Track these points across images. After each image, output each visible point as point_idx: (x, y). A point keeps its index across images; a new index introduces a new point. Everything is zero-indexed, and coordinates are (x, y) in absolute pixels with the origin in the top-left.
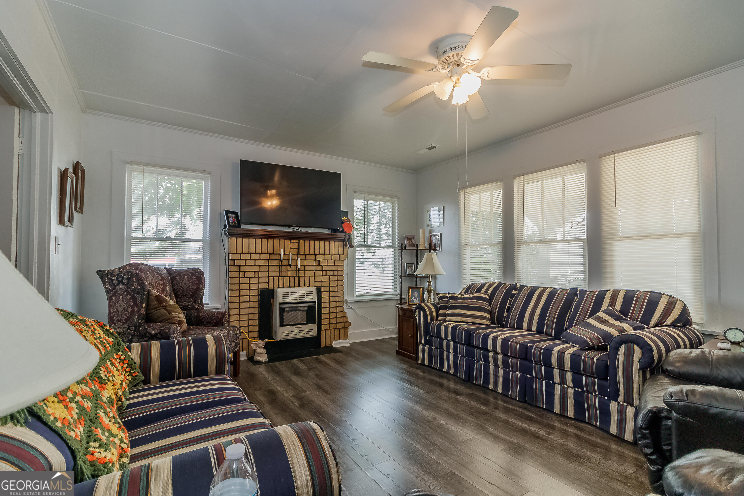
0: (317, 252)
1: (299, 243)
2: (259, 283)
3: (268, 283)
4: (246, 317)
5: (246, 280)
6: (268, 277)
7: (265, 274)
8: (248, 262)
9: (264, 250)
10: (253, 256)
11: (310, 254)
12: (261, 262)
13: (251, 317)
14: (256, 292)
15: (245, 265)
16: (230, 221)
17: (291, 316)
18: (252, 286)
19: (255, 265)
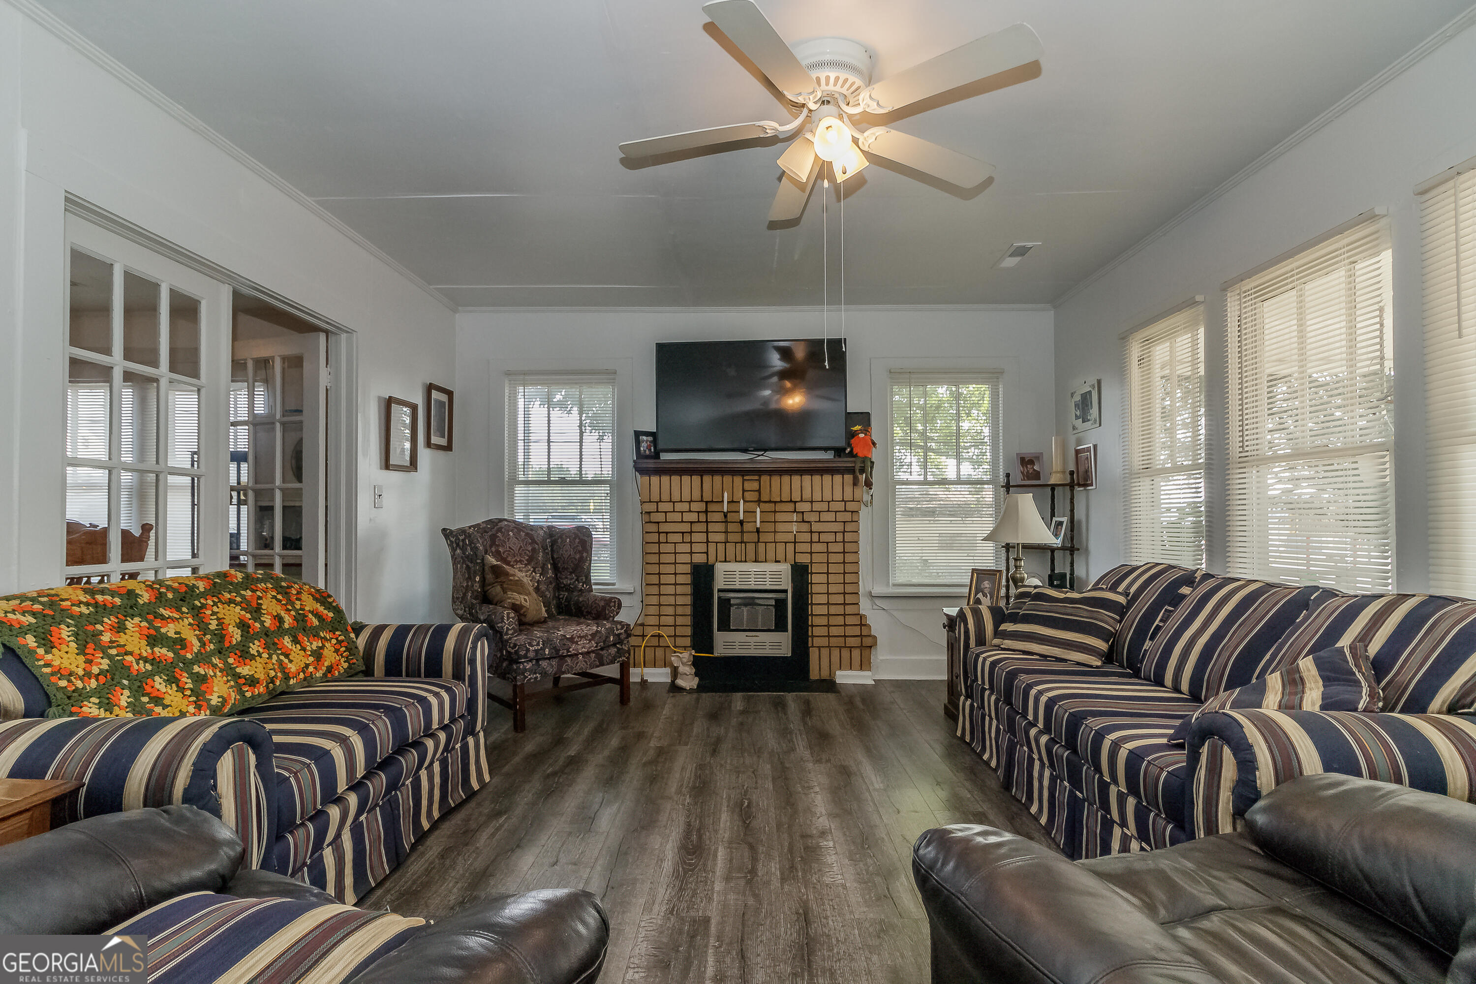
0: (796, 497)
1: (759, 481)
2: (691, 553)
3: (707, 553)
4: (670, 610)
5: (669, 548)
6: (708, 542)
7: (702, 537)
8: (671, 517)
9: (696, 495)
10: (679, 507)
11: (781, 501)
12: (693, 517)
13: (680, 610)
14: (687, 569)
15: (666, 522)
16: (642, 449)
17: (745, 613)
18: (681, 558)
19: (682, 522)
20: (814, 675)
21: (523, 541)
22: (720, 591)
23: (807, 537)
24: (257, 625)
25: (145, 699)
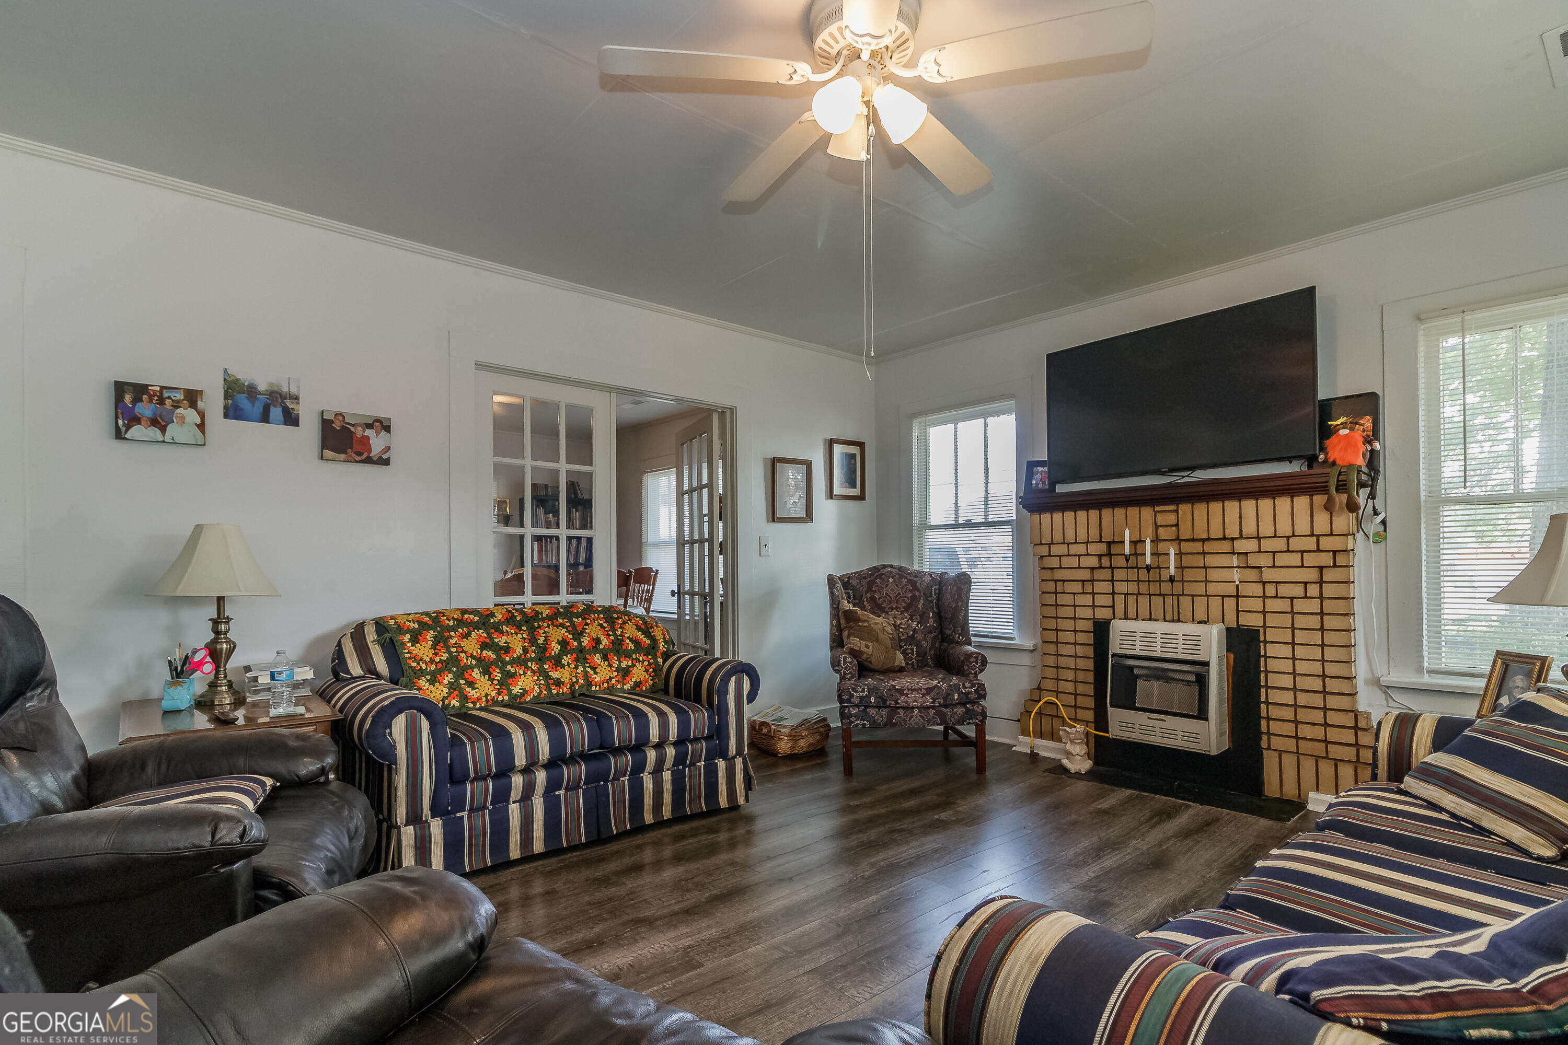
0: (1232, 532)
1: (1177, 511)
2: (1094, 606)
3: (1113, 607)
4: (1070, 675)
5: (1068, 600)
6: (1113, 593)
7: (1105, 587)
8: (1066, 562)
9: (1094, 534)
10: (1075, 549)
11: (1209, 539)
12: (1093, 562)
13: (1081, 676)
14: (1089, 626)
15: (1061, 568)
16: (1034, 482)
18: (1081, 612)
19: (1080, 567)
20: (1271, 788)
21: (902, 587)
22: (1113, 655)
23: (1257, 589)
24: (576, 644)
25: (462, 682)
